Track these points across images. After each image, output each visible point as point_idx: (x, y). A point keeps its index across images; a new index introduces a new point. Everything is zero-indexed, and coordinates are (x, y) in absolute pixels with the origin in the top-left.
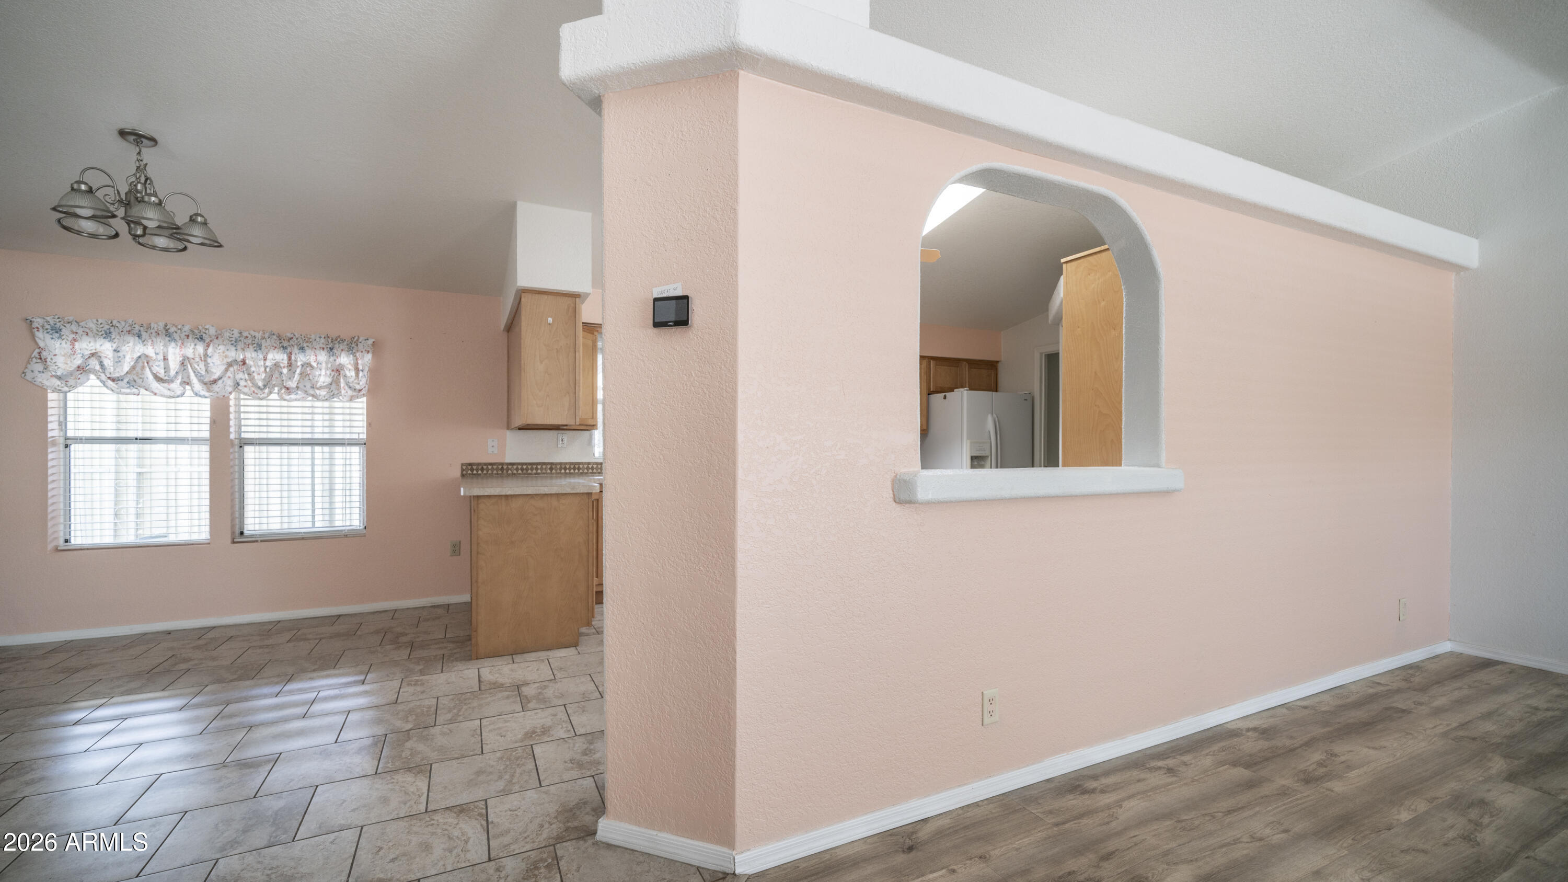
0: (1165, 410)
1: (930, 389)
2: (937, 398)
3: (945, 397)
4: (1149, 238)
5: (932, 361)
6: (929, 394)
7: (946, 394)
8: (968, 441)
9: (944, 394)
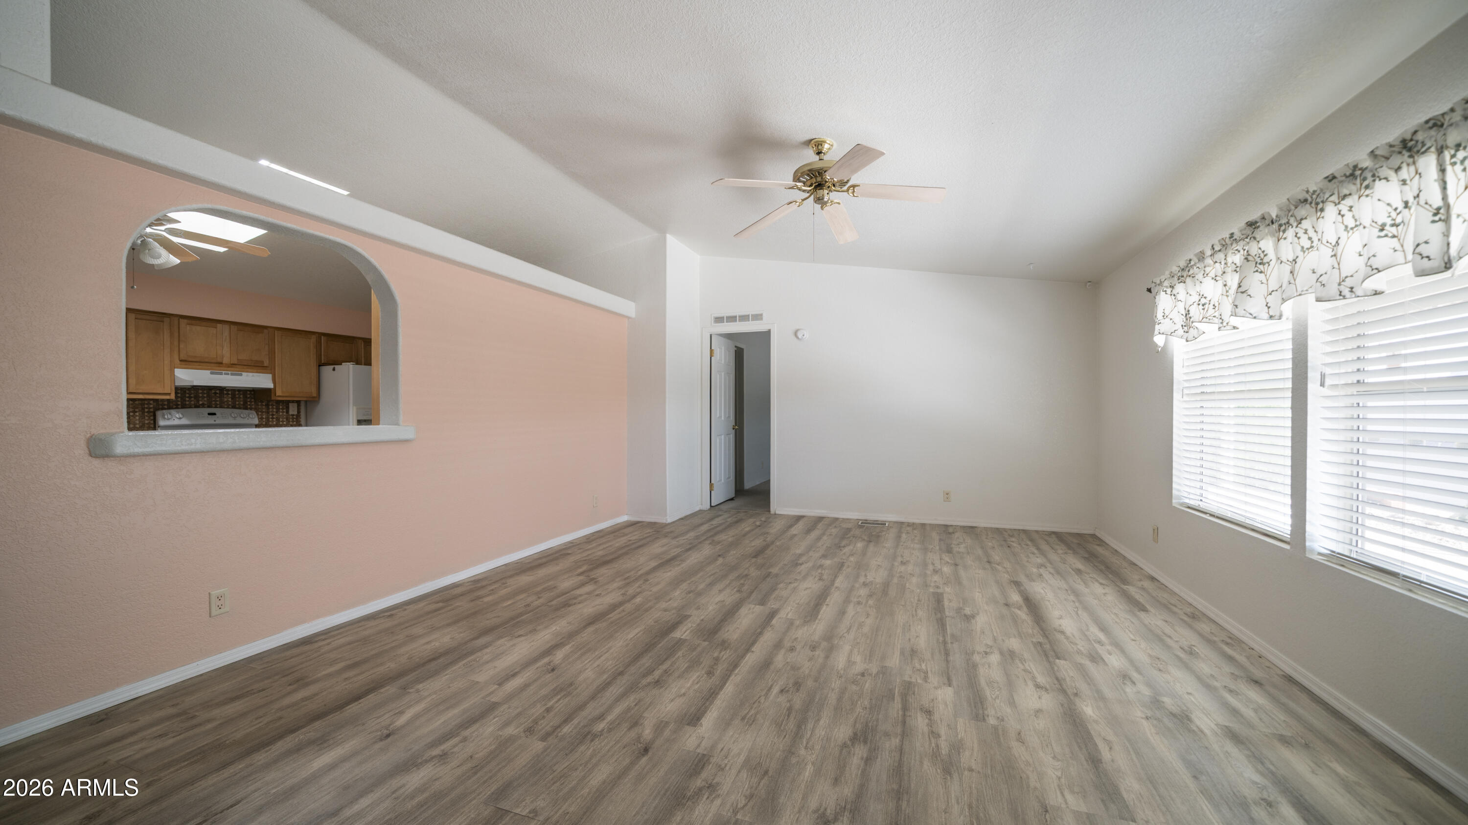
0: (403, 388)
1: (321, 361)
2: (327, 370)
3: (334, 369)
4: (387, 276)
5: (322, 337)
6: (319, 366)
7: (336, 366)
8: (355, 407)
9: (333, 366)
